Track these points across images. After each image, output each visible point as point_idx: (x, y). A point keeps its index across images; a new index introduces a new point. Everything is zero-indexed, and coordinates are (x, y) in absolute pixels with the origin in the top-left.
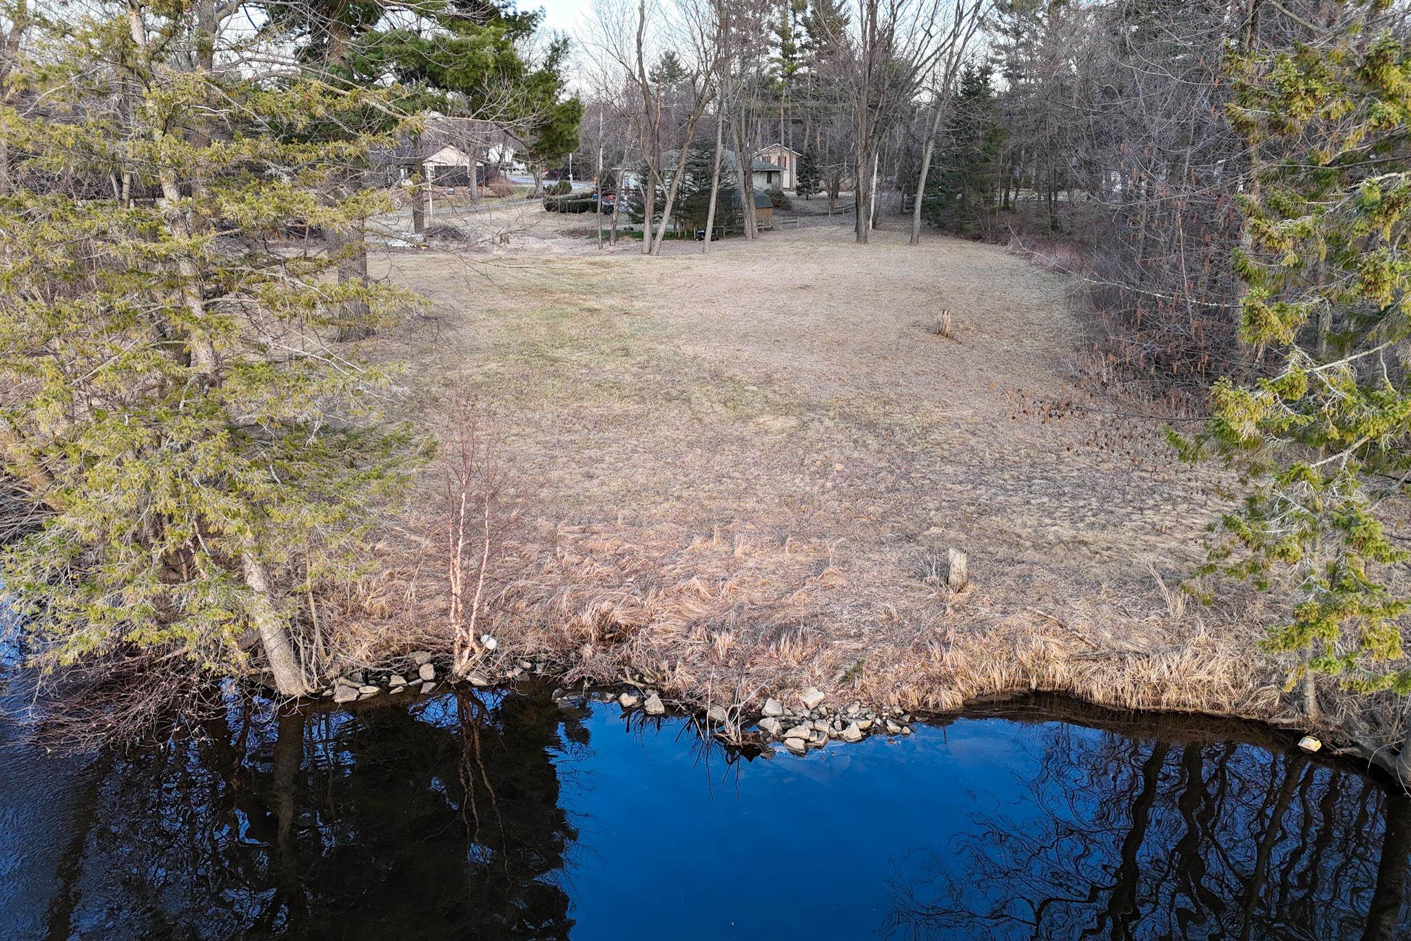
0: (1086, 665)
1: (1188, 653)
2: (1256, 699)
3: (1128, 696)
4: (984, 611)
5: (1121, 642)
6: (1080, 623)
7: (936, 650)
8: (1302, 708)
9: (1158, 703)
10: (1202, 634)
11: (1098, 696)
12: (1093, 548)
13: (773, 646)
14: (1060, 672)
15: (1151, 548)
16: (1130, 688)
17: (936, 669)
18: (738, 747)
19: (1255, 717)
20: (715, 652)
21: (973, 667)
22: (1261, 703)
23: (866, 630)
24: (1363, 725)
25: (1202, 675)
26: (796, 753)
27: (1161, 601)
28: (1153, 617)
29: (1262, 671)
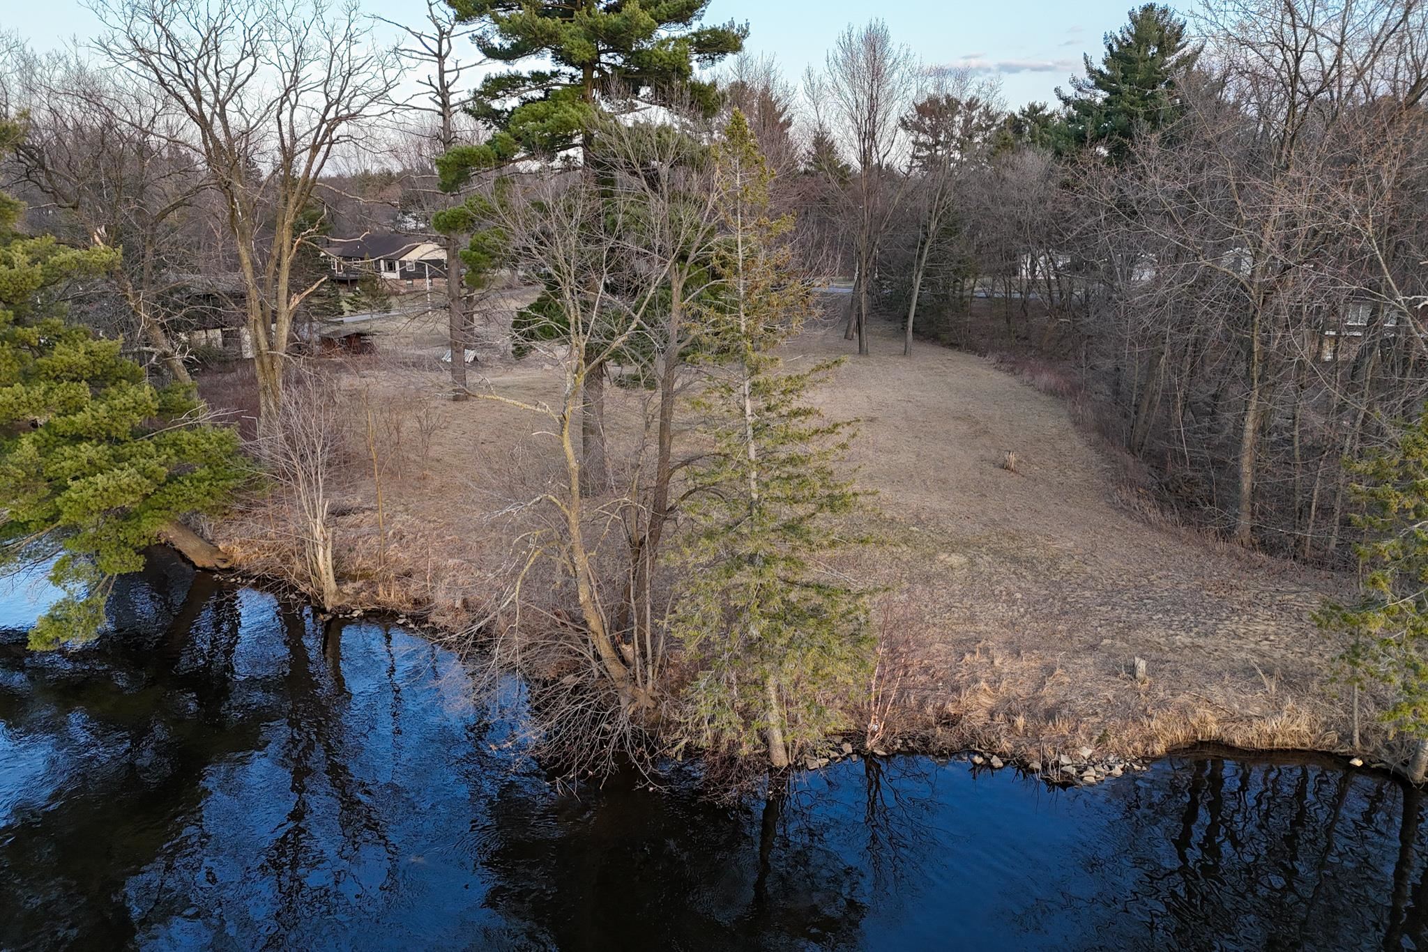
0: (1228, 725)
1: (1285, 714)
2: (1324, 739)
3: (1255, 742)
4: (1161, 694)
5: (1246, 711)
6: (1219, 699)
7: (1145, 720)
8: (1351, 743)
9: (1273, 744)
10: (1290, 703)
11: (1238, 743)
12: (1207, 650)
13: (1050, 723)
14: (1214, 729)
15: (1240, 649)
16: (1256, 737)
17: (1147, 732)
18: (1057, 784)
19: (1325, 749)
20: (1016, 728)
21: (1165, 729)
22: (1327, 742)
23: (1099, 710)
24: (1385, 750)
25: (1294, 727)
26: (1091, 785)
27: (1262, 685)
28: (1259, 694)
29: (1326, 723)
